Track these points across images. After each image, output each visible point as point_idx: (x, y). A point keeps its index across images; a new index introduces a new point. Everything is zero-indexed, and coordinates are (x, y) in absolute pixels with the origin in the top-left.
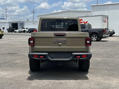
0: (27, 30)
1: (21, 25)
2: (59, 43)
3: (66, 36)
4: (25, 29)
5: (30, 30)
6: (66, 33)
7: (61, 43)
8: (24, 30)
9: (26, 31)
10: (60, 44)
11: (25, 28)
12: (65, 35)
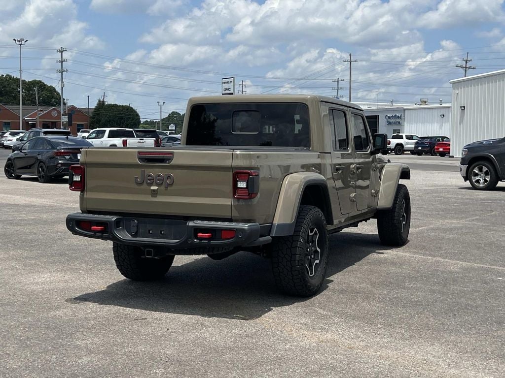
0: (409, 144)
1: (389, 123)
2: (151, 184)
3: (173, 162)
4: (403, 141)
5: (421, 141)
6: (172, 153)
7: (157, 185)
8: (398, 145)
9: (406, 146)
10: (155, 188)
11: (401, 137)
12: (170, 159)
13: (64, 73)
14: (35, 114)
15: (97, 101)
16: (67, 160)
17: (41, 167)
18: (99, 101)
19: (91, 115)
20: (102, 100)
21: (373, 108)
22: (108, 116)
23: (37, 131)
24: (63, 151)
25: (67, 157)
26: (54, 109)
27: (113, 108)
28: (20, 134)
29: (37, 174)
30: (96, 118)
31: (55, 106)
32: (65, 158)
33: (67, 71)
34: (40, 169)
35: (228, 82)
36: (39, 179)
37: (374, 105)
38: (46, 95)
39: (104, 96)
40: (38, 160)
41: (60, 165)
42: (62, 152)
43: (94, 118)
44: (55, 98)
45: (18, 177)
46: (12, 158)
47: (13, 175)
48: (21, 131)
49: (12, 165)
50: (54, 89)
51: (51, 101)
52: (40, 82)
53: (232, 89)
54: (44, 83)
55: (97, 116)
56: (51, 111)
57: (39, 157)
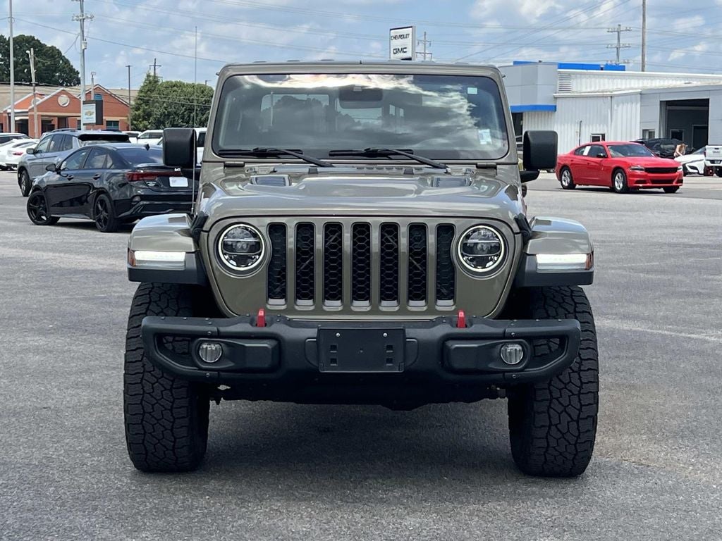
13: (86, 23)
14: (28, 101)
15: (145, 76)
16: (151, 189)
17: (102, 202)
18: (148, 76)
19: (133, 103)
20: (152, 74)
21: (695, 83)
22: (165, 105)
23: (65, 135)
24: (142, 171)
25: (151, 184)
26: (63, 92)
27: (175, 88)
28: (14, 140)
29: (92, 217)
30: (141, 110)
31: (61, 85)
32: (147, 185)
33: (91, 18)
34: (100, 206)
35: (401, 36)
36: (97, 224)
37: (696, 78)
38: (43, 64)
39: (155, 66)
40: (94, 188)
41: (137, 199)
42: (142, 174)
43: (137, 109)
44: (60, 71)
45: (53, 222)
46: (43, 186)
47: (44, 218)
48: (13, 133)
49: (42, 198)
50: (59, 53)
51: (54, 76)
52: (33, 38)
53: (409, 50)
54: (39, 41)
55: (143, 105)
56: (58, 95)
57: (97, 184)
